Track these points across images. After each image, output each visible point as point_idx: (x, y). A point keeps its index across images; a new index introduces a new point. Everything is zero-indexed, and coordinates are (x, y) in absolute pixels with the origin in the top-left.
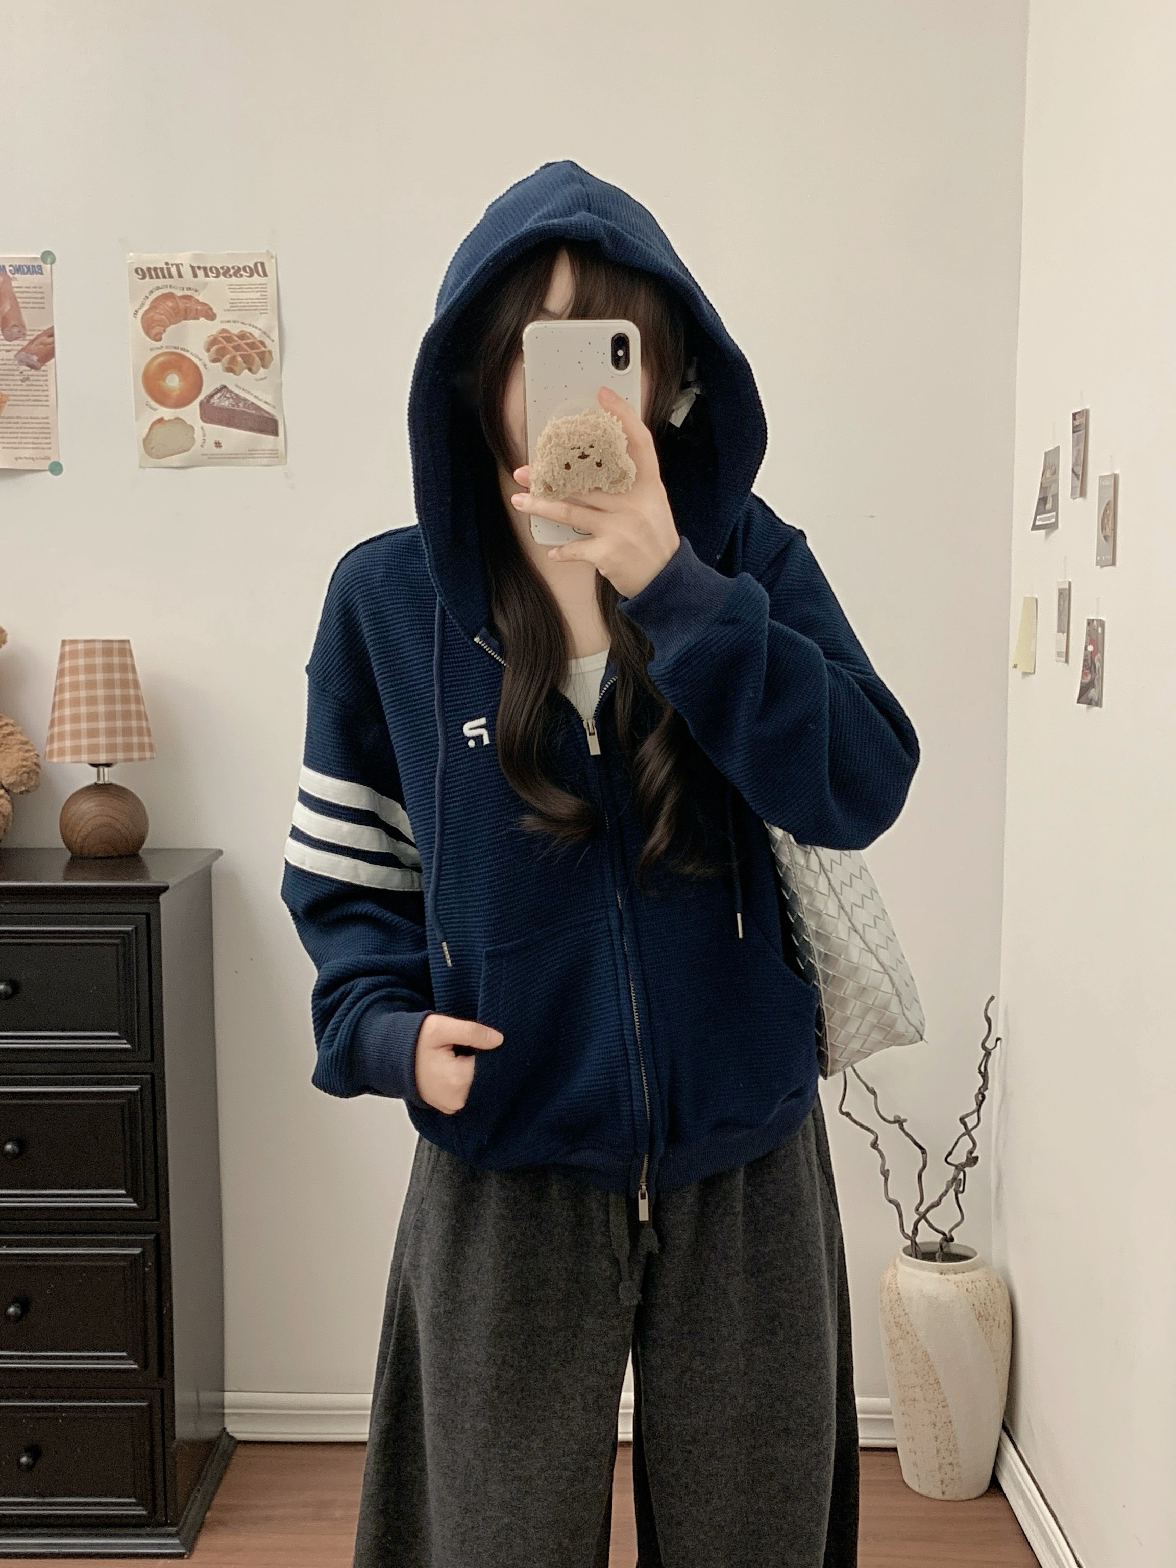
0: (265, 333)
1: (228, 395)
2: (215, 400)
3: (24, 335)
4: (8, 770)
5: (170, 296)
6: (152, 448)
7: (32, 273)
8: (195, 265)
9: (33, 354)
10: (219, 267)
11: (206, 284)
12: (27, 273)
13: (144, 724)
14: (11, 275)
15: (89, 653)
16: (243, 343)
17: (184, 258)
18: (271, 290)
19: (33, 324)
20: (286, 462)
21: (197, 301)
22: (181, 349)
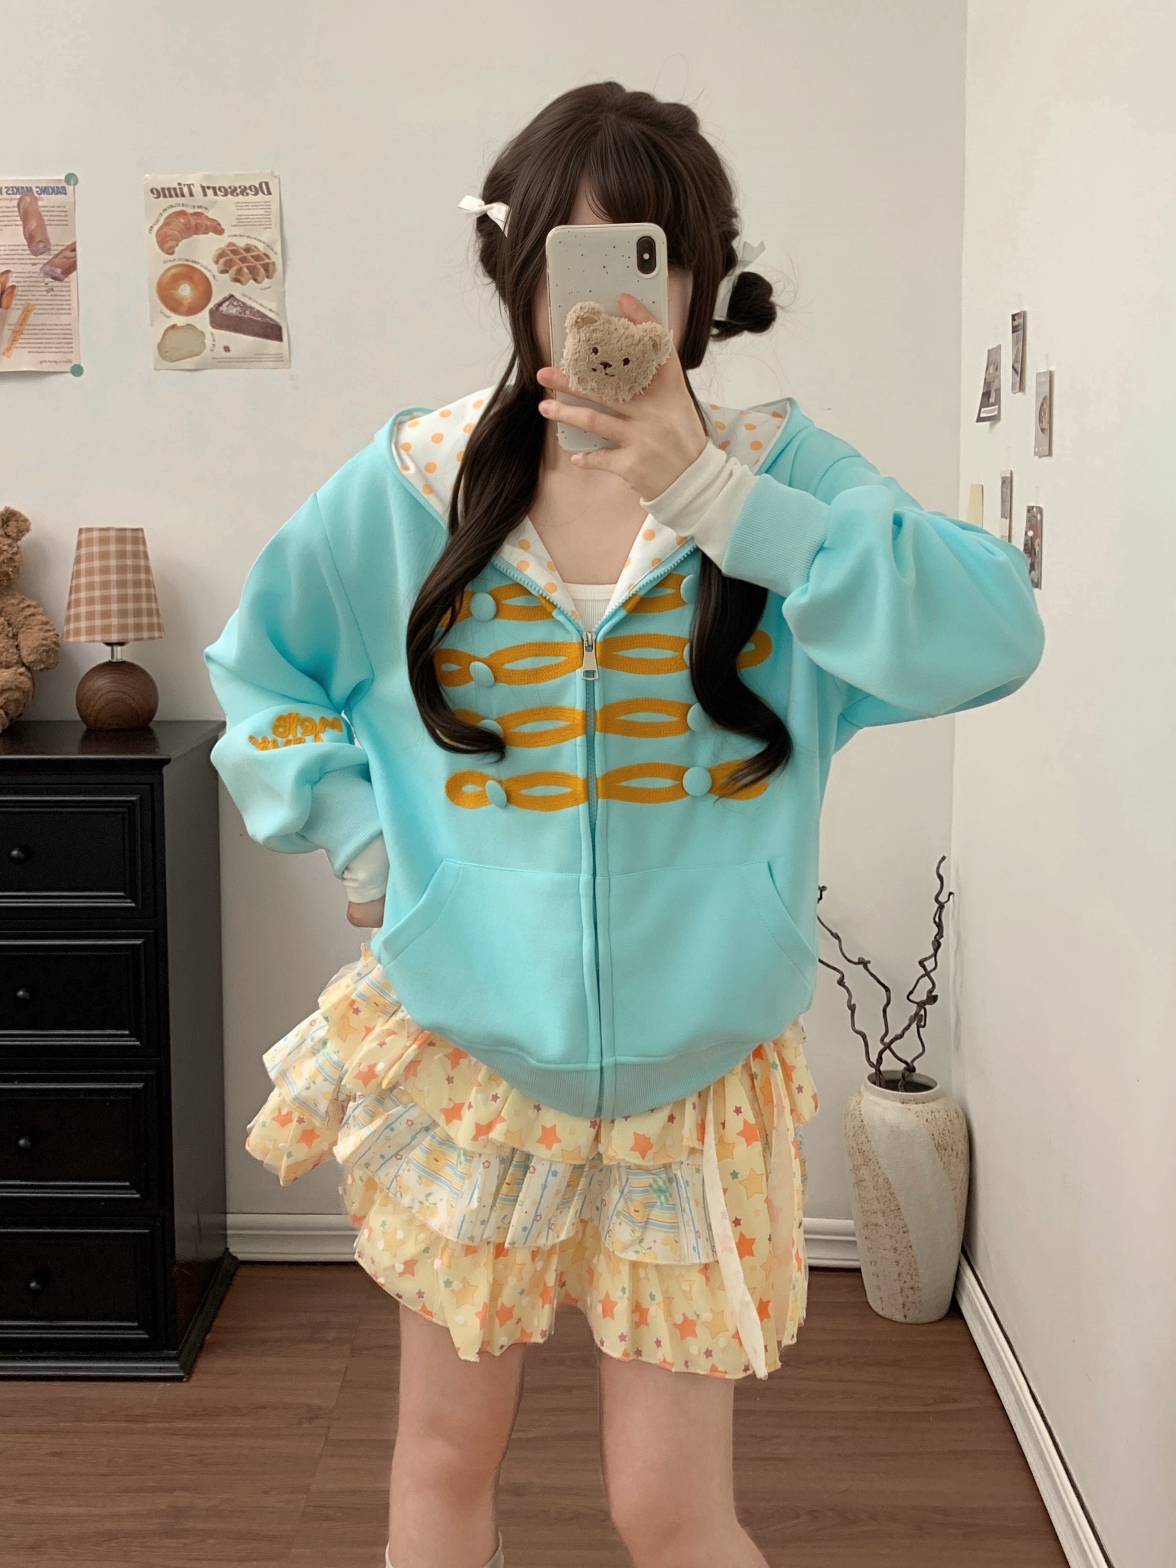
0: (269, 246)
1: (235, 303)
2: (224, 308)
3: (49, 250)
4: (29, 649)
5: (182, 213)
6: (166, 352)
7: (57, 194)
8: (205, 185)
9: (57, 267)
10: (227, 187)
11: (216, 202)
12: (52, 194)
13: (154, 605)
14: (38, 196)
15: (104, 541)
16: (248, 255)
17: (195, 179)
18: (275, 207)
19: (57, 238)
20: (291, 365)
21: (207, 217)
22: (192, 261)
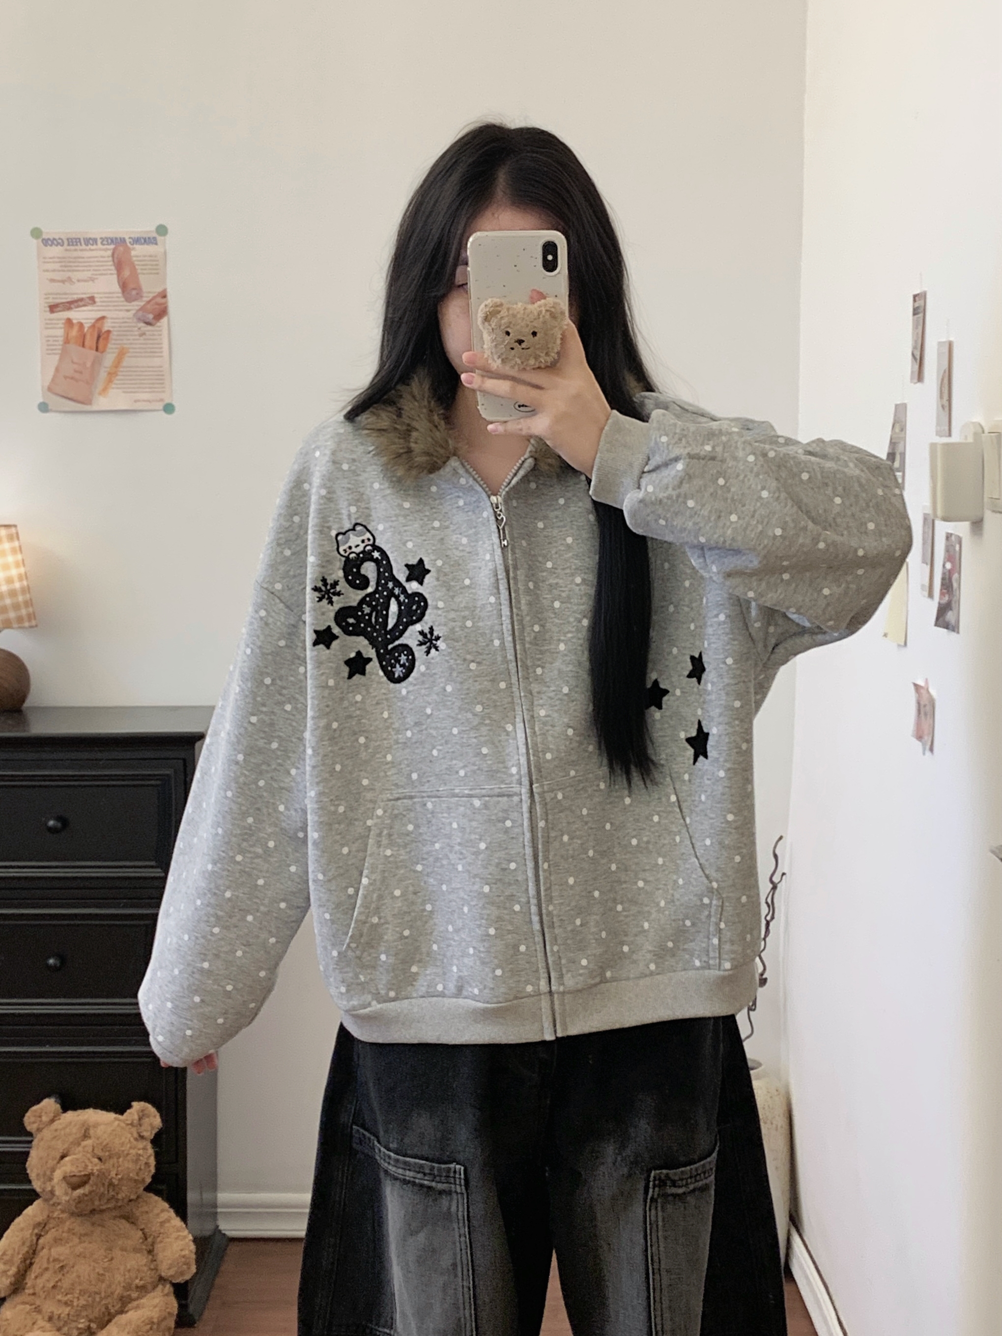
3: (142, 297)
7: (148, 244)
9: (150, 313)
12: (144, 244)
14: (131, 246)
19: (149, 287)
